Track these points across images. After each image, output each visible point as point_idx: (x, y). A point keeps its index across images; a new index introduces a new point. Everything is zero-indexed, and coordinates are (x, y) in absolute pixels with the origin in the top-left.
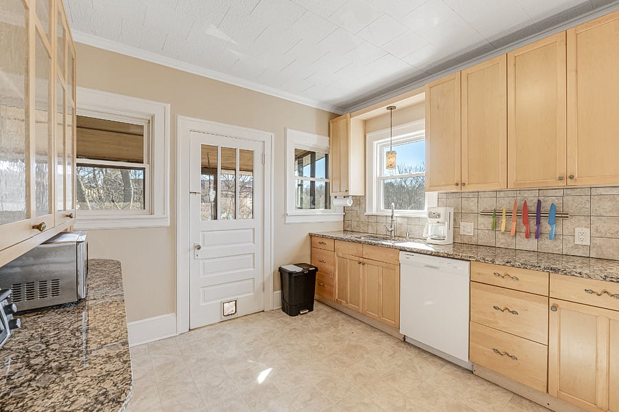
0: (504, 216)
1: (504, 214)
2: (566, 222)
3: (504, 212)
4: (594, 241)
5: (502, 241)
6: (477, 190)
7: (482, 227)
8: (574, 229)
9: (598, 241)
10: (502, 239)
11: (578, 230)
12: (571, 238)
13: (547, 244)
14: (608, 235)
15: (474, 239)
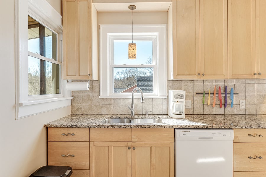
0: (209, 96)
1: (209, 94)
2: (237, 97)
3: (210, 93)
4: (247, 107)
5: (207, 110)
6: (193, 79)
7: (196, 103)
8: (240, 101)
9: (248, 106)
10: (207, 109)
11: (241, 101)
12: (238, 105)
13: (229, 110)
14: (252, 103)
15: (191, 111)
